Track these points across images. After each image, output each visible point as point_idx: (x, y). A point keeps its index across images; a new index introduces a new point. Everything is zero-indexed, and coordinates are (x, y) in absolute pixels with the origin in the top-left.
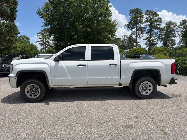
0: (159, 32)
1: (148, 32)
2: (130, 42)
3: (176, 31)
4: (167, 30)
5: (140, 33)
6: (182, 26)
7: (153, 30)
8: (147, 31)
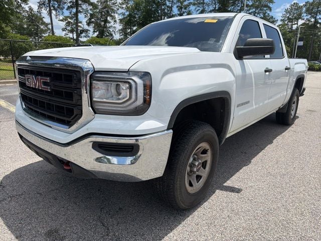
0: (91, 9)
1: (71, 7)
2: (32, 22)
3: (117, 13)
4: (103, 8)
5: (56, 6)
6: (124, 6)
7: (81, 4)
8: (69, 5)
